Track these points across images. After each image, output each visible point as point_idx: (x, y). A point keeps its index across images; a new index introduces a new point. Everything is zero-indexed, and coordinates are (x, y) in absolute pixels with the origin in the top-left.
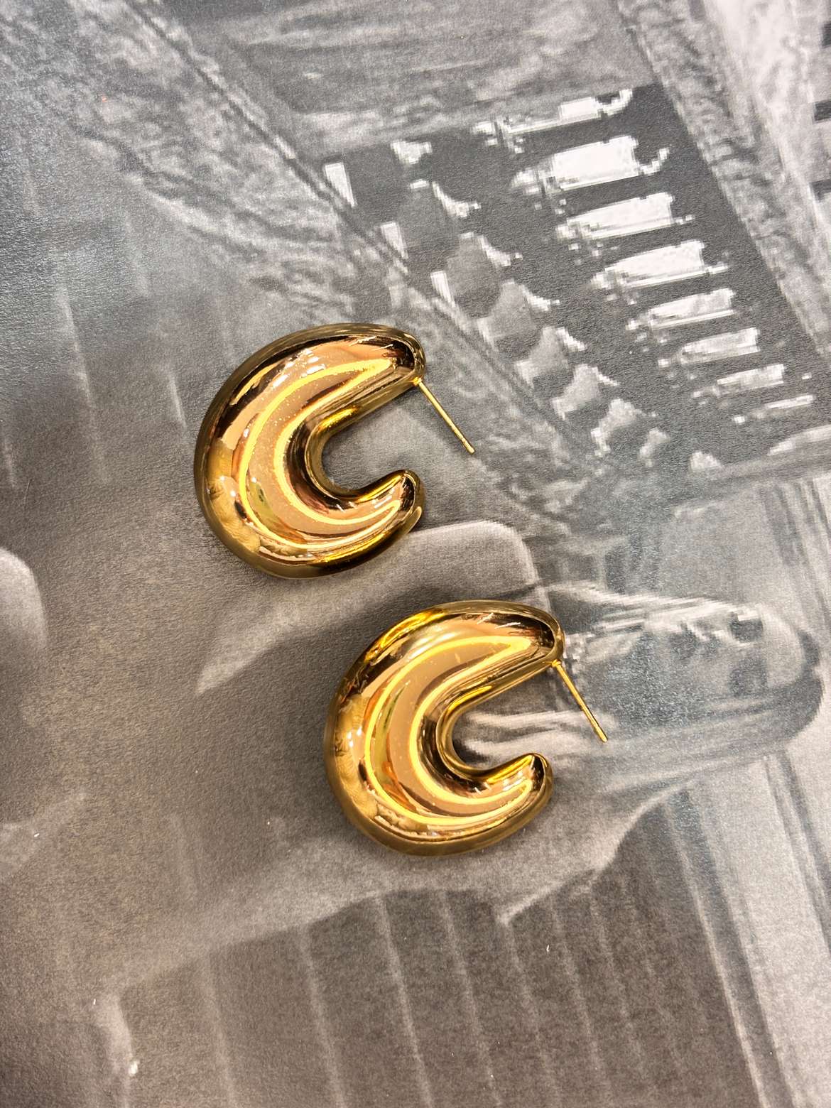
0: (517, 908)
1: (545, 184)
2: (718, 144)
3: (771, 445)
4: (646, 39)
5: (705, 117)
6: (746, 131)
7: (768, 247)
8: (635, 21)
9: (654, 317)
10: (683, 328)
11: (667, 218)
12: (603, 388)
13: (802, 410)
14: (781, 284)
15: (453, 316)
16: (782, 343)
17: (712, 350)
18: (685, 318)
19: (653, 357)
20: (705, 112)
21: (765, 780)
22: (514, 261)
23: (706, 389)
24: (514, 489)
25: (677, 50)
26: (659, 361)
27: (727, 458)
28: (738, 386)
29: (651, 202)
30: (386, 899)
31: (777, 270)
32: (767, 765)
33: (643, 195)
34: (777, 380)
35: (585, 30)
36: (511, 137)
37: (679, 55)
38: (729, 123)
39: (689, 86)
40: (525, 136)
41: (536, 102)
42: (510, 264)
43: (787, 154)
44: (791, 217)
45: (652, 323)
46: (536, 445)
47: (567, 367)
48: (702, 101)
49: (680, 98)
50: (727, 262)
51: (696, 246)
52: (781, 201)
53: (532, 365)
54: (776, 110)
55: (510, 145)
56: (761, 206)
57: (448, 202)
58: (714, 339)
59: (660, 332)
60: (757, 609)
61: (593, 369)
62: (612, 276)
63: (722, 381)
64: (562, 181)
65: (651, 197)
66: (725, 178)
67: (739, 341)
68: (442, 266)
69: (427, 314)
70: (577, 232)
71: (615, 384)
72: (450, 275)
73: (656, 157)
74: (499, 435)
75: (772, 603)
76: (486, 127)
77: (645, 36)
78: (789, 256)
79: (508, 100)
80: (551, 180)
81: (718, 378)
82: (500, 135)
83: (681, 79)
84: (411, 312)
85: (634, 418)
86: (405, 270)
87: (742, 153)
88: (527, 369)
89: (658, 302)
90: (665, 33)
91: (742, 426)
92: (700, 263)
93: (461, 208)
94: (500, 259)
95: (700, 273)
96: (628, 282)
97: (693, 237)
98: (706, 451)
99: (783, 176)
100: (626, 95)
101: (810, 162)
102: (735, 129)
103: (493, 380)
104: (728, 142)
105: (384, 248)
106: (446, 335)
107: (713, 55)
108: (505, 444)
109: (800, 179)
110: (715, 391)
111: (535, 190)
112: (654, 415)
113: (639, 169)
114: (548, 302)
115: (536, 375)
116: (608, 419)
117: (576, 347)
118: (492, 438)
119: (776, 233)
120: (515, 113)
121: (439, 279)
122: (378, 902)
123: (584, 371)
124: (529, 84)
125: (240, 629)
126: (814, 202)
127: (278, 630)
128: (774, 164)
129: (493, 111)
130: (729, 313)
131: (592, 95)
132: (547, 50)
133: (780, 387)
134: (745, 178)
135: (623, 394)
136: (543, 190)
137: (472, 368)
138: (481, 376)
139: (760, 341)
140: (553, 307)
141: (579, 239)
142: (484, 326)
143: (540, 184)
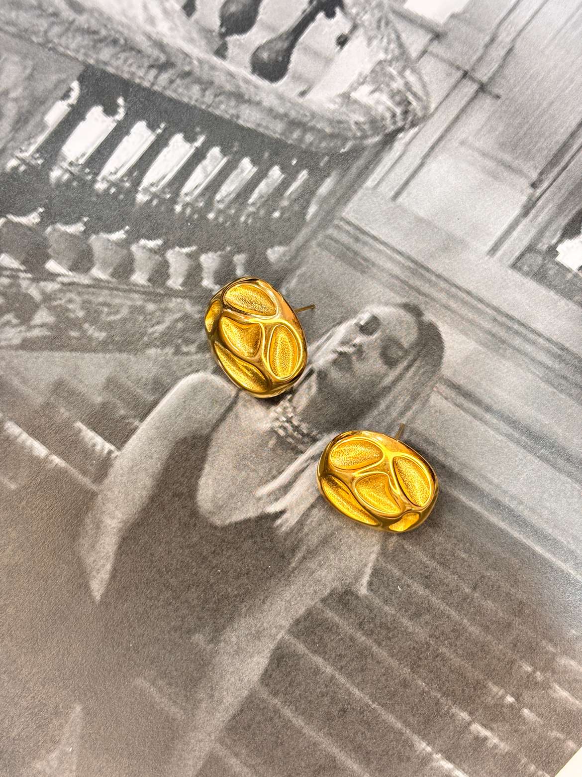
0: (365, 579)
1: (69, 168)
2: (147, 73)
3: (305, 214)
4: (62, 46)
5: (128, 63)
6: (156, 53)
7: (218, 107)
8: (49, 41)
9: (186, 194)
10: (207, 188)
11: (150, 135)
12: (189, 255)
13: (306, 183)
14: (241, 122)
15: (75, 280)
16: (266, 155)
17: (232, 188)
18: (203, 182)
19: (203, 217)
20: (125, 61)
21: (445, 401)
22: (85, 224)
23: (246, 212)
24: (185, 349)
25: (84, 39)
26: (208, 217)
27: (286, 240)
28: (261, 197)
29: (134, 133)
30: (290, 632)
31: (232, 116)
32: (439, 392)
33: (127, 133)
34: (280, 177)
35: (25, 68)
36: (31, 158)
37: (87, 41)
38: (143, 56)
39: (106, 54)
40: (38, 151)
41: (30, 127)
42: (85, 227)
43: (188, 48)
44: (217, 82)
45: (188, 199)
46: (178, 315)
47: (160, 259)
48: (119, 56)
49: (105, 64)
50: (201, 133)
51: (178, 138)
52: (205, 77)
53: (141, 273)
54: (164, 29)
55: (33, 162)
56: (196, 89)
57: (23, 220)
58: (228, 181)
59: (196, 200)
60: (368, 311)
61: (176, 249)
62: (146, 190)
63: (251, 201)
64: (77, 159)
65: (133, 131)
66: (164, 88)
67: (242, 171)
68: (48, 257)
69: (60, 291)
70: (108, 181)
71: (194, 248)
72: (56, 259)
73: (118, 106)
74: (153, 326)
75: (373, 301)
76: (13, 163)
77: (61, 45)
78: (233, 103)
79: (13, 139)
80: (71, 164)
81: (247, 201)
82: (23, 161)
83: (98, 53)
84: (51, 296)
85: (219, 259)
86: (29, 275)
87: (162, 67)
88: (139, 278)
89: (182, 185)
90: (70, 35)
91: (281, 217)
92: (188, 145)
93: (33, 218)
94: (77, 228)
95: (192, 151)
96: (157, 187)
97: (172, 134)
98: (272, 246)
99: (195, 62)
100: (75, 85)
101: (203, 43)
102: (149, 57)
103: (125, 297)
104: (151, 66)
105: (8, 273)
106: (79, 294)
107: (105, 26)
108: (160, 328)
109: (205, 56)
110: (251, 209)
111: (66, 177)
112: (228, 249)
113: (114, 120)
114: (122, 232)
115: (147, 277)
116: (206, 270)
117: (157, 245)
118: (150, 330)
119: (216, 96)
120: (22, 143)
121: (52, 266)
122: (287, 637)
123: (172, 254)
124: (17, 122)
125: (93, 547)
126: (223, 63)
127: (115, 530)
128: (184, 59)
129: (10, 152)
130: (225, 160)
131: (57, 99)
132: (13, 95)
133: (285, 179)
134: (175, 80)
135: (203, 250)
136: (71, 173)
137: (108, 300)
138: (117, 301)
139: (254, 162)
140: (126, 232)
141: (112, 184)
142: (97, 272)
143: (67, 171)
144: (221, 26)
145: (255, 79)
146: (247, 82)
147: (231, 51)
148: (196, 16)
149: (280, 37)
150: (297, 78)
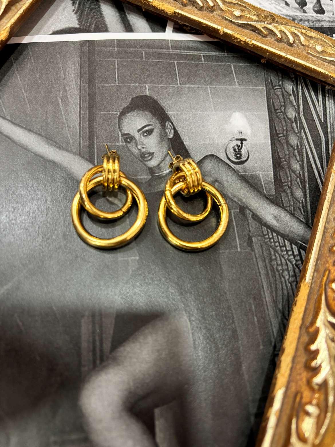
144: (299, 6)
145: (318, 15)
146: (318, 17)
147: (307, 11)
148: (291, 6)
149: (316, 4)
150: (329, 11)
